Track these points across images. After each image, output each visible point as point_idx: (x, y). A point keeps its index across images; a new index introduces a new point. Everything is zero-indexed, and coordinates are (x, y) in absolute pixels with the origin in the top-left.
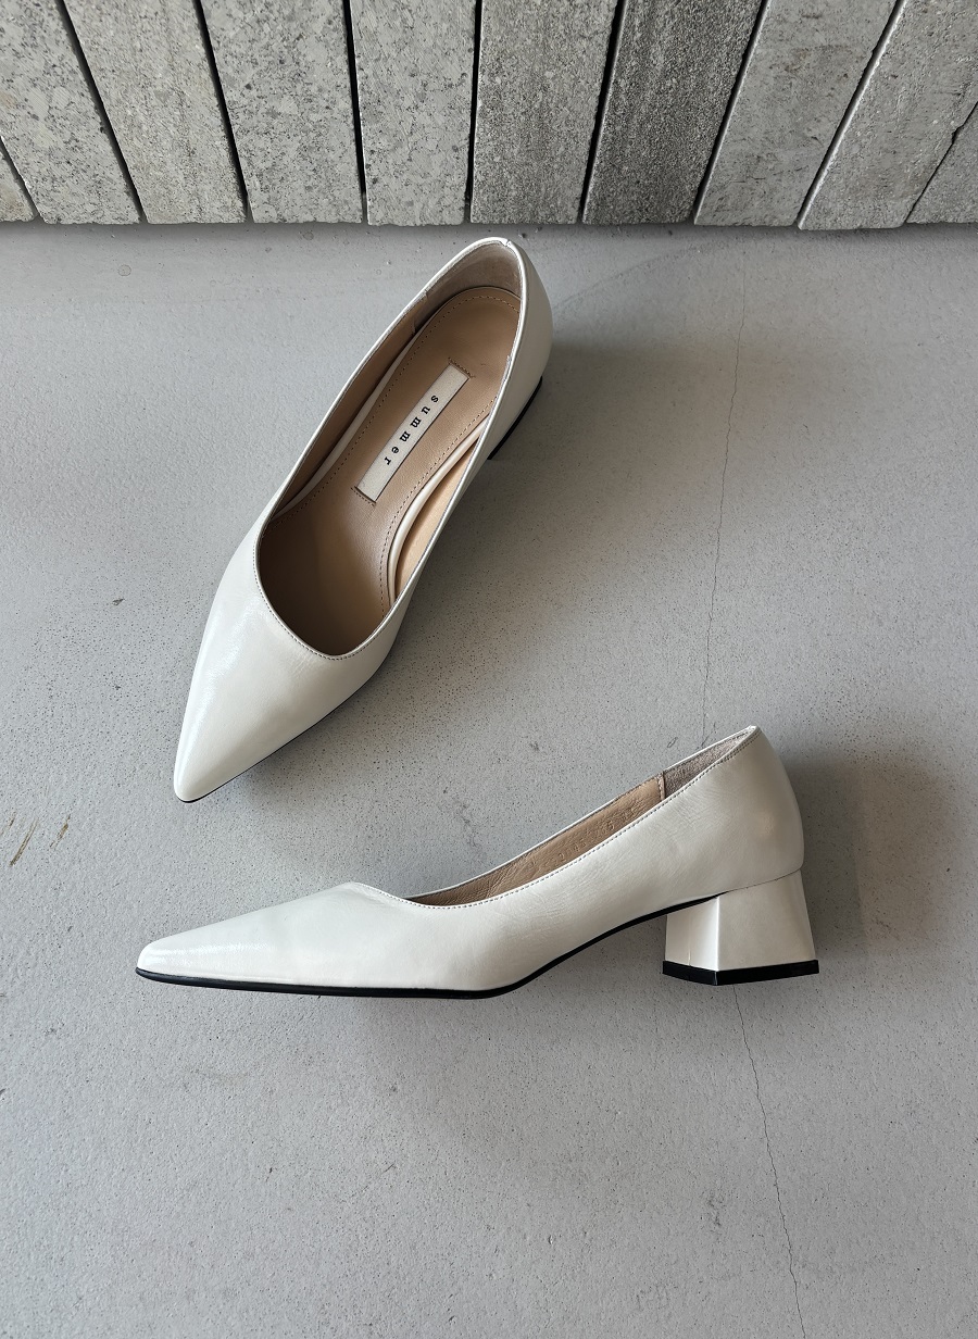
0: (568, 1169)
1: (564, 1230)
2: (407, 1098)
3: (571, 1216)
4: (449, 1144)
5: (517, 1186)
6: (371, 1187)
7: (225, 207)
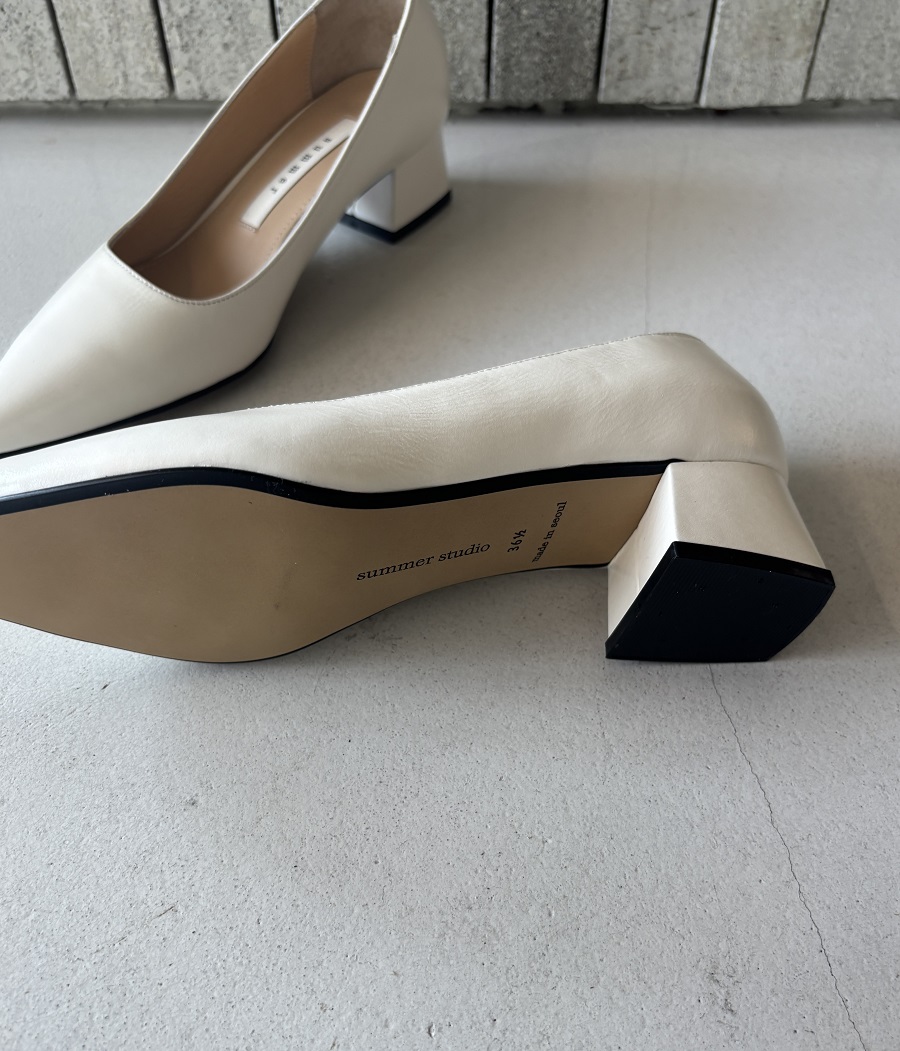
0: (464, 920)
1: (455, 1015)
2: (211, 815)
3: (469, 991)
4: (270, 879)
5: (378, 943)
6: (131, 939)
7: (148, 75)
